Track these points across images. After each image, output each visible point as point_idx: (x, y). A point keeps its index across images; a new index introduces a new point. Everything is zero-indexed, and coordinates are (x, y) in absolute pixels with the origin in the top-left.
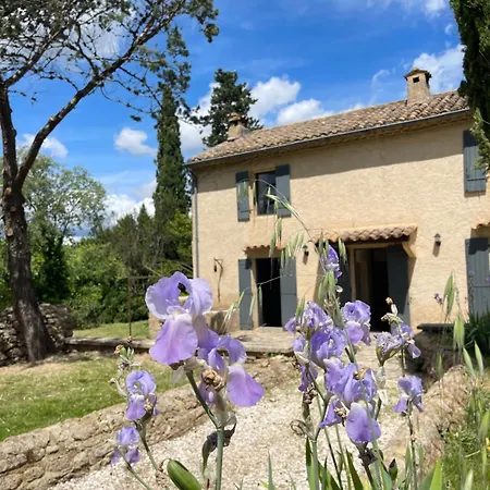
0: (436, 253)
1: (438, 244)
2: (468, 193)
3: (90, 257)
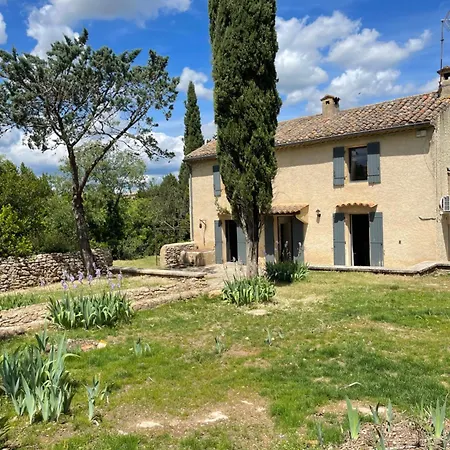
0: (318, 221)
1: (319, 215)
2: (335, 186)
3: (143, 207)
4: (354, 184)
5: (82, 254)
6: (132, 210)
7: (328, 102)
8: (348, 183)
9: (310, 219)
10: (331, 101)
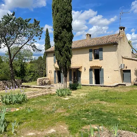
0: (85, 71)
1: (85, 69)
2: (90, 61)
3: (32, 66)
4: (95, 60)
5: (12, 81)
6: (28, 67)
7: (88, 36)
8: (94, 60)
9: (82, 70)
10: (89, 35)
